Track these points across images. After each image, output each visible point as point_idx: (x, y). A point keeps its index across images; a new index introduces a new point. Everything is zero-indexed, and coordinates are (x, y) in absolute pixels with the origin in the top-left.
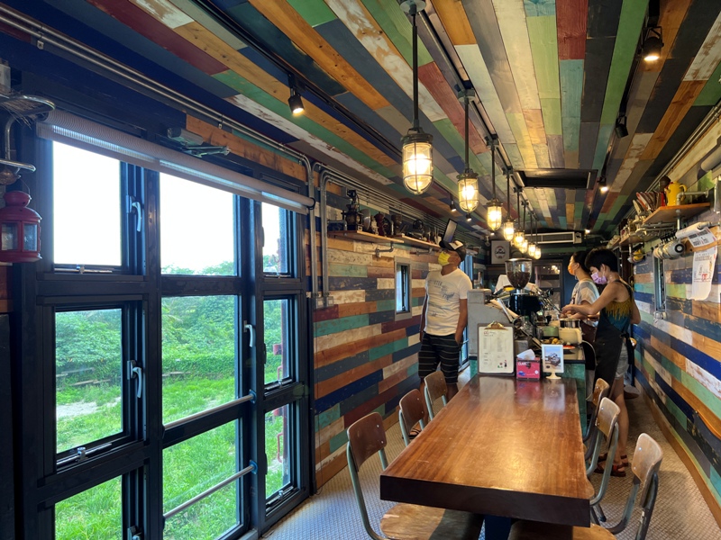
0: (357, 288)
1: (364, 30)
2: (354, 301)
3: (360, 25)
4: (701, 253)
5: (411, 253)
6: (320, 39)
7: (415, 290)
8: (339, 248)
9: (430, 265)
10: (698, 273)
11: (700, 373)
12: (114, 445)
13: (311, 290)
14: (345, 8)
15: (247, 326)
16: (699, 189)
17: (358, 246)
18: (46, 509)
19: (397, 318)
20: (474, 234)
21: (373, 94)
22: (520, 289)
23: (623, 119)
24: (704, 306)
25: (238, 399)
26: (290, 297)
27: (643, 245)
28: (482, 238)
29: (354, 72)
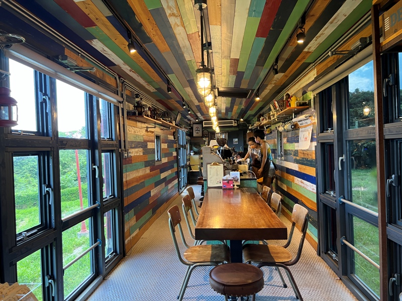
0: (139, 147)
1: (173, 14)
2: (138, 155)
3: (171, 11)
4: (304, 129)
5: (161, 129)
6: (150, 15)
7: (163, 149)
8: (131, 125)
9: (169, 136)
10: (302, 138)
11: (302, 182)
12: (39, 231)
13: (121, 148)
14: (168, 2)
15: (94, 167)
16: (303, 100)
17: (139, 124)
18: (13, 265)
19: (157, 164)
20: (186, 120)
21: (165, 45)
22: (222, 146)
23: (276, 66)
24: (305, 152)
25: (91, 207)
26: (111, 151)
27: (271, 126)
28: (189, 122)
29: (159, 33)
